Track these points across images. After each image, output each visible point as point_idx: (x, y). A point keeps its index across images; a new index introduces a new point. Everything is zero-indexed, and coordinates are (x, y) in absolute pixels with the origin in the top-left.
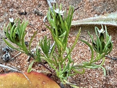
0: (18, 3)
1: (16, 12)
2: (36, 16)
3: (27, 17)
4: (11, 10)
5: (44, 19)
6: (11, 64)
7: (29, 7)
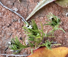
0: (3, 23)
1: (6, 27)
2: (15, 23)
3: (12, 26)
4: (3, 28)
5: (19, 22)
6: (22, 52)
7: (9, 20)
